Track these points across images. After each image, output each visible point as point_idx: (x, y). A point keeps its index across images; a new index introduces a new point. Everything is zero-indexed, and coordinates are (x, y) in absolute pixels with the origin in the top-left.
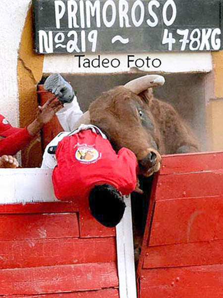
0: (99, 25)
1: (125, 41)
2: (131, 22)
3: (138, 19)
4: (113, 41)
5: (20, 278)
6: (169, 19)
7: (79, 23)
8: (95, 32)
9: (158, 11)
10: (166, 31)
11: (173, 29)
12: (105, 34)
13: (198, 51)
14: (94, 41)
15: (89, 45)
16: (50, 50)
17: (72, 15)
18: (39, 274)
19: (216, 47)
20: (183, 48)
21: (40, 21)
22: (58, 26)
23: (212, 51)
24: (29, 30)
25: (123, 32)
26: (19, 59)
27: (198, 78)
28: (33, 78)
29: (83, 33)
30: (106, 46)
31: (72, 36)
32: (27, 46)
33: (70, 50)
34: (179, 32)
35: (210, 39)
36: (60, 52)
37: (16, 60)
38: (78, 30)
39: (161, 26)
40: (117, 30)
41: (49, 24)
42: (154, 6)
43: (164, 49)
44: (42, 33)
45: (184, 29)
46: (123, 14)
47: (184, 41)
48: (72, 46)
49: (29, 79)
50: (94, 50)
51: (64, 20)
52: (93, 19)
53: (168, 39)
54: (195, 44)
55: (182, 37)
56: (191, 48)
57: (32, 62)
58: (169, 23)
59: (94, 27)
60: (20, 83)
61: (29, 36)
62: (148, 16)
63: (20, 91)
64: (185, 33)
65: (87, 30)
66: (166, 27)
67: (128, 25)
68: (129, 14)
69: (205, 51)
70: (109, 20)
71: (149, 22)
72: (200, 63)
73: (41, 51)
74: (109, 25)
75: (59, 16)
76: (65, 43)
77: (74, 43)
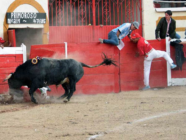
0: (20, 18)
1: (26, 21)
2: (27, 17)
3: (28, 17)
4: (23, 21)
5: (3, 70)
6: (35, 17)
7: (16, 17)
8: (19, 19)
9: (33, 15)
10: (34, 19)
11: (35, 19)
12: (22, 20)
13: (41, 24)
14: (19, 21)
15: (18, 22)
16: (10, 23)
17: (15, 16)
18: (7, 69)
19: (45, 23)
20: (38, 23)
21: (8, 17)
22: (12, 18)
23: (44, 24)
24: (6, 19)
25: (25, 19)
26: (4, 25)
27: (40, 29)
28: (6, 29)
29: (17, 20)
30: (22, 22)
31: (15, 20)
32: (5, 22)
33: (14, 23)
34: (37, 20)
35: (43, 21)
36: (12, 23)
37: (3, 25)
38: (16, 19)
39: (33, 18)
40: (24, 19)
41: (10, 18)
42: (32, 14)
43: (33, 23)
44: (8, 19)
45: (38, 19)
46: (25, 16)
47: (38, 21)
48: (15, 22)
49: (5, 29)
50: (19, 23)
51: (13, 17)
52: (19, 17)
53: (34, 21)
54: (40, 22)
55: (37, 21)
56: (39, 23)
57: (6, 25)
58: (35, 18)
59: (19, 18)
60: (4, 30)
61: (6, 20)
62: (30, 16)
63: (4, 31)
64: (38, 20)
65: (18, 19)
66: (34, 18)
67: (26, 18)
68: (27, 16)
69: (42, 24)
70: (22, 17)
71: (31, 17)
72: (41, 26)
73: (8, 23)
74: (22, 18)
75: (12, 16)
76: (13, 21)
77: (15, 21)
